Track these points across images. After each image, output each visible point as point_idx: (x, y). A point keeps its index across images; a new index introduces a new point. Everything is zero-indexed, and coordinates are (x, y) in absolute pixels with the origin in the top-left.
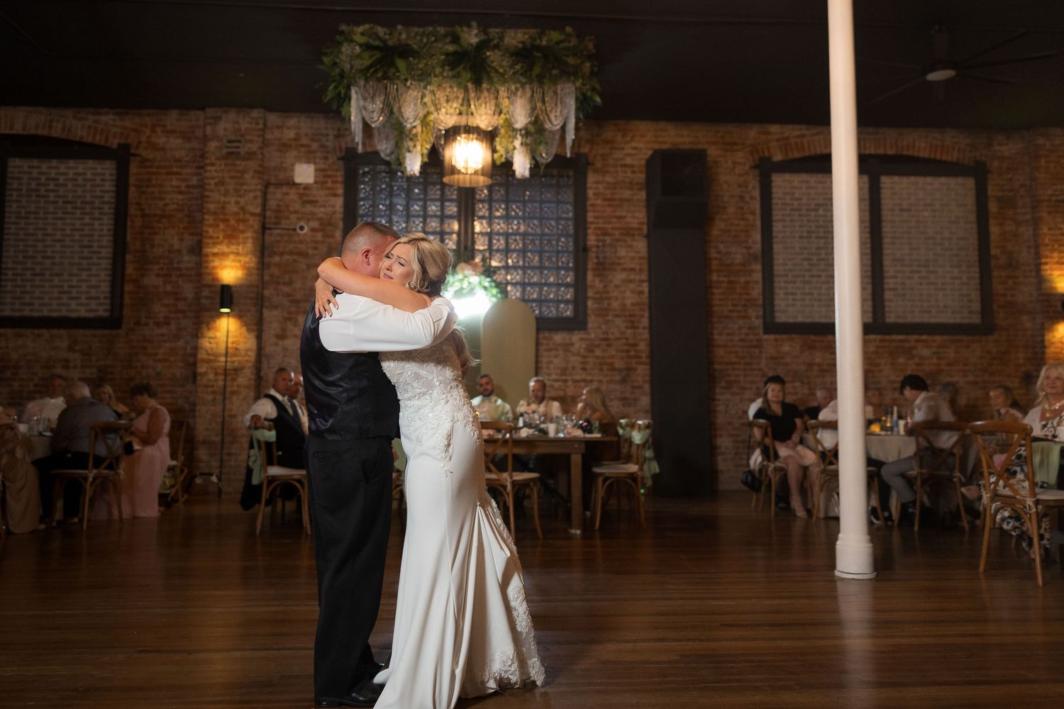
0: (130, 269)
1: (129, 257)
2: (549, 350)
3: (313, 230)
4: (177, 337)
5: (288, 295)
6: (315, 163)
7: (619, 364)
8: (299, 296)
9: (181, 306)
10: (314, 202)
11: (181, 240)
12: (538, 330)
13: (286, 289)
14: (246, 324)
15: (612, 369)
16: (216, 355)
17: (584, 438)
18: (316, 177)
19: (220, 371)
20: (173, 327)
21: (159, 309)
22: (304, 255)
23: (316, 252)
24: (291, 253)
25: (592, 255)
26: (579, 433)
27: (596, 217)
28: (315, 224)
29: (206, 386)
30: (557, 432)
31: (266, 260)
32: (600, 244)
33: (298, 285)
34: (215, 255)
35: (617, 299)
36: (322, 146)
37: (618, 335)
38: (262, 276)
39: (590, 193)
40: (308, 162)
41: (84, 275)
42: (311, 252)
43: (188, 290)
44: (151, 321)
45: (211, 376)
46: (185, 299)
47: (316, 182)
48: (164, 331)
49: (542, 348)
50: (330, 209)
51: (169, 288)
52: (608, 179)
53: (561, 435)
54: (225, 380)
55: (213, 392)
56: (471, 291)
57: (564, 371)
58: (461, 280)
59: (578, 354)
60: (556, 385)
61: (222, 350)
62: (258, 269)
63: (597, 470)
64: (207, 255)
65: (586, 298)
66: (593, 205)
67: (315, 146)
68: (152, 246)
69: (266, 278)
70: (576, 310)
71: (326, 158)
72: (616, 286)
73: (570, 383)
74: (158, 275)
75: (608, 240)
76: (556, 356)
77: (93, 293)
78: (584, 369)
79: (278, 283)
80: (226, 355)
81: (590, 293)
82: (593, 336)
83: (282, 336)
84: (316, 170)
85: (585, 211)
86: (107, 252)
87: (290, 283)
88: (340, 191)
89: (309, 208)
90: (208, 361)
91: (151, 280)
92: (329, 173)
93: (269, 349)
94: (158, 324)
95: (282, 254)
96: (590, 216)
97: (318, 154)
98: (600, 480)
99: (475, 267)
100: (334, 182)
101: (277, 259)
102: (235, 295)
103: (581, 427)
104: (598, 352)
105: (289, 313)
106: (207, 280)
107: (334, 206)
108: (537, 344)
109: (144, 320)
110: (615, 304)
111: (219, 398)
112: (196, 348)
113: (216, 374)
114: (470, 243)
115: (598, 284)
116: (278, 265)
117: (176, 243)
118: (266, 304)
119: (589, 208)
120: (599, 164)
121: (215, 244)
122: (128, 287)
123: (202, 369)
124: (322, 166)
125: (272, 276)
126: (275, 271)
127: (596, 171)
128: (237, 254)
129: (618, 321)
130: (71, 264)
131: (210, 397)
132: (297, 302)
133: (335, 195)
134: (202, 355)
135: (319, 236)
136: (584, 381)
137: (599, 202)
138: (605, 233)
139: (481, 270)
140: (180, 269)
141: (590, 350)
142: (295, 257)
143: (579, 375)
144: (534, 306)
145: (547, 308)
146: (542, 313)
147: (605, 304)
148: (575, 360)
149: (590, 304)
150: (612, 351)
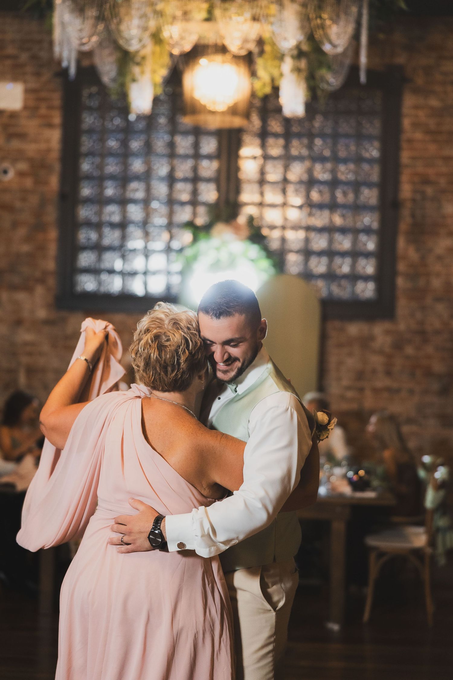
2: (340, 345)
3: (21, 174)
6: (25, 82)
7: (438, 367)
10: (22, 136)
12: (325, 318)
15: (428, 373)
17: (352, 498)
18: (26, 100)
25: (406, 212)
26: (346, 490)
27: (413, 158)
28: (23, 166)
32: (418, 197)
35: (438, 275)
36: (34, 57)
37: (437, 324)
39: (406, 123)
40: (15, 79)
42: (18, 204)
47: (26, 107)
49: (331, 343)
50: (43, 146)
52: (434, 102)
56: (232, 262)
57: (360, 375)
58: (218, 249)
59: (381, 352)
60: (350, 394)
63: (372, 542)
65: (394, 274)
66: (410, 141)
67: (24, 57)
70: (379, 290)
71: (38, 74)
72: (440, 258)
73: (368, 393)
75: (429, 191)
76: (350, 354)
78: (388, 373)
81: (401, 267)
82: (402, 326)
84: (27, 91)
85: (397, 149)
88: (57, 119)
89: (16, 144)
92: (44, 94)
96: (405, 156)
97: (29, 69)
98: (373, 557)
99: (237, 229)
100: (50, 108)
103: (351, 482)
104: (409, 350)
107: (48, 141)
108: (323, 338)
110: (436, 283)
114: (232, 196)
115: (413, 254)
119: (404, 145)
120: (420, 81)
124: (33, 85)
127: (416, 91)
129: (440, 308)
133: (50, 126)
135: (29, 183)
136: (388, 389)
137: (418, 135)
138: (426, 181)
139: (245, 232)
141: (398, 346)
143: (381, 382)
144: (320, 283)
145: (339, 286)
146: (330, 293)
147: (422, 282)
148: (376, 361)
149: (400, 282)
150: (430, 349)
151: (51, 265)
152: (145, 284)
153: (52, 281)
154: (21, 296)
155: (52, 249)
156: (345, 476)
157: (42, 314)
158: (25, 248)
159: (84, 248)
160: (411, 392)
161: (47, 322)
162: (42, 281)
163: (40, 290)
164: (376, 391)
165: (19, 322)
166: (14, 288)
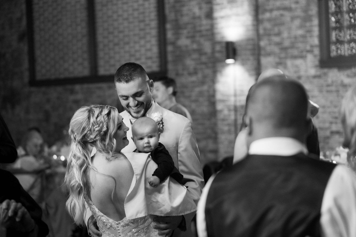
0: (170, 35)
1: (168, 26)
4: (203, 83)
5: (278, 44)
8: (287, 43)
9: (204, 59)
11: (200, 8)
13: (276, 39)
14: (248, 70)
16: (228, 96)
19: (232, 108)
20: (200, 75)
21: (190, 63)
22: (288, 9)
23: (298, 6)
24: (278, 9)
29: (223, 120)
31: (261, 17)
33: (285, 35)
34: (222, 17)
38: (257, 30)
41: (142, 42)
43: (207, 47)
44: (185, 73)
45: (226, 112)
46: (205, 54)
48: (194, 78)
51: (195, 46)
54: (236, 115)
55: (229, 125)
61: (232, 92)
62: (254, 25)
64: (216, 19)
68: (182, 15)
69: (261, 31)
74: (187, 37)
77: (149, 54)
79: (269, 35)
80: (235, 95)
86: (154, 24)
87: (279, 34)
90: (223, 101)
91: (184, 42)
94: (190, 74)
95: (271, 11)
101: (267, 15)
102: (238, 48)
105: (280, 58)
106: (218, 38)
109: (181, 72)
111: (233, 129)
112: (214, 91)
113: (229, 110)
116: (269, 20)
117: (196, 11)
118: (263, 52)
121: (222, 9)
122: (170, 48)
123: (219, 107)
125: (265, 29)
126: (267, 25)
128: (237, 15)
130: (135, 35)
131: (226, 128)
132: (284, 49)
134: (219, 96)
140: (200, 31)
142: (281, 12)
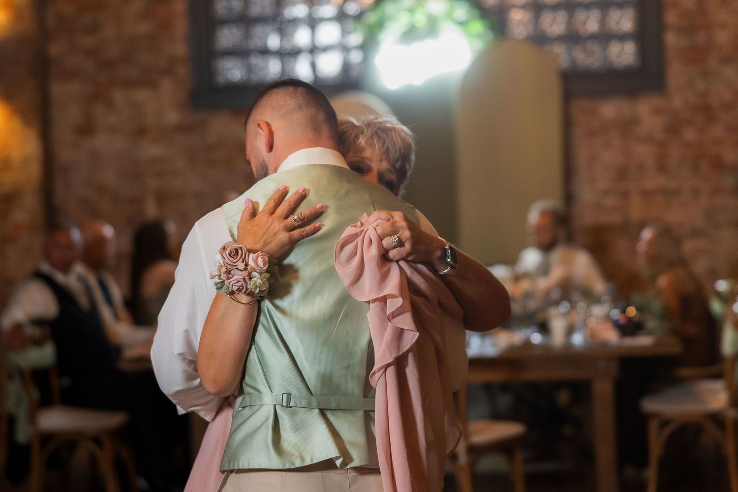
2: (592, 134)
7: (732, 156)
8: (112, 51)
12: (568, 97)
13: (87, 41)
14: (20, 113)
17: (620, 347)
26: (611, 336)
30: (570, 330)
33: (109, 32)
37: (726, 95)
38: (42, 19)
53: (578, 339)
56: (432, 28)
57: (622, 174)
59: (649, 140)
62: (34, 6)
63: (652, 405)
65: (661, 28)
70: (642, 52)
76: (606, 146)
78: (662, 168)
81: (671, 17)
83: (86, 129)
93: (65, 155)
104: (689, 134)
105: (96, 85)
108: (567, 124)
110: (722, 37)
118: (54, 71)
125: (60, 18)
126: (66, 8)
129: (729, 72)
136: (663, 192)
141: (673, 129)
143: (652, 181)
144: (559, 50)
145: (585, 50)
146: (573, 62)
147: (701, 38)
148: (644, 152)
149: (671, 39)
150: (718, 131)
151: (179, 48)
152: (313, 66)
153: (183, 72)
154: (142, 95)
155: (181, 26)
156: (607, 317)
157: (172, 117)
158: (143, 28)
159: (224, 22)
160: (696, 193)
161: (183, 129)
162: (169, 71)
163: (167, 86)
164: (646, 195)
165: (141, 132)
166: (131, 84)
